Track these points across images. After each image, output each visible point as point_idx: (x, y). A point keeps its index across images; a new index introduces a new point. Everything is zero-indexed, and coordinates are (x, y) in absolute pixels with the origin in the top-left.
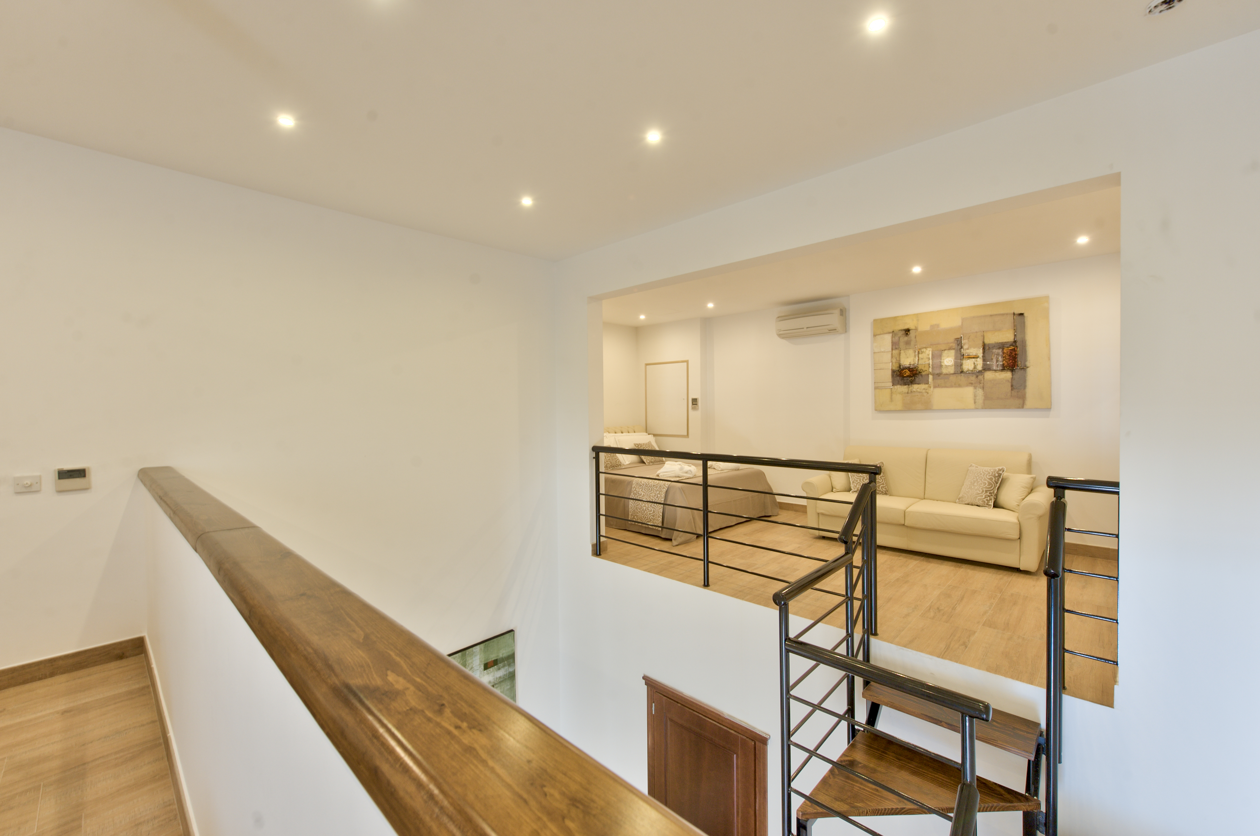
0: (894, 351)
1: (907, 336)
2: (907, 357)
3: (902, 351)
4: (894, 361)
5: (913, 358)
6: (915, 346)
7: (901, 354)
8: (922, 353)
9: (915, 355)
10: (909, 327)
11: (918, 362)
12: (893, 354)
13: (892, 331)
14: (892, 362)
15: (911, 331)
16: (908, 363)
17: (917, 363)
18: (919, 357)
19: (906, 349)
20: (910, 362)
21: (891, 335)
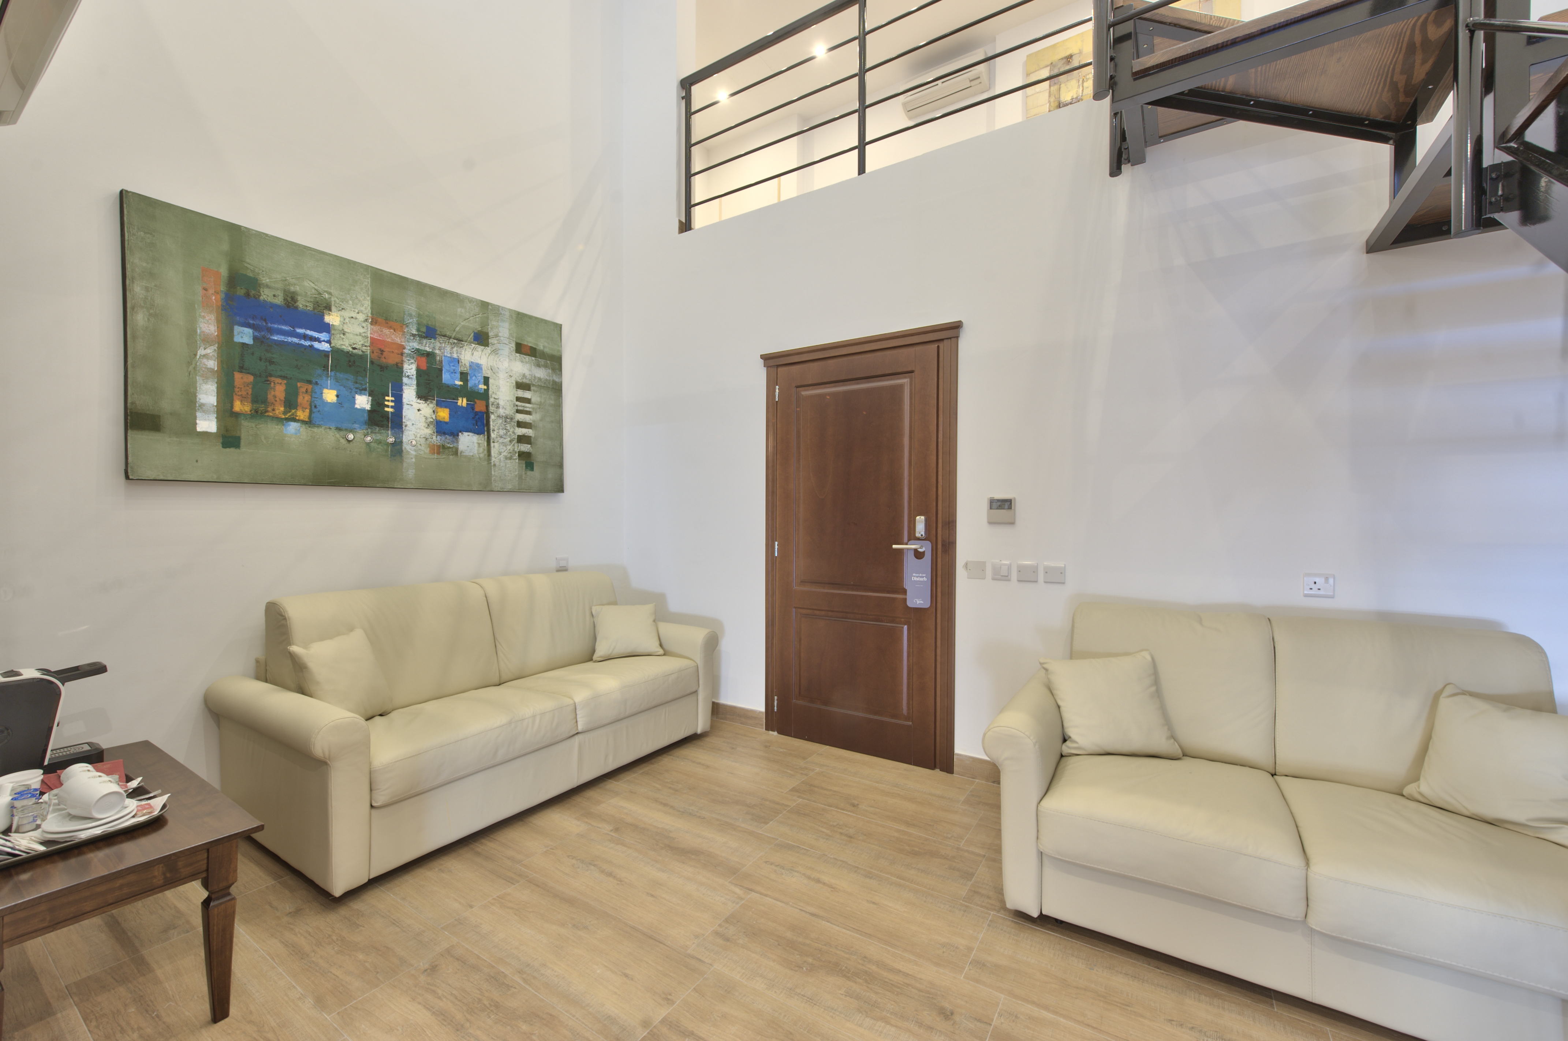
0: (1052, 88)
1: (1069, 65)
2: (1069, 91)
3: (1062, 86)
4: (1052, 99)
5: (1076, 90)
6: (1079, 74)
7: (1062, 89)
8: (1087, 81)
9: (1079, 85)
10: (1072, 53)
11: (1082, 93)
12: (1052, 91)
13: (1050, 63)
14: (1049, 102)
15: (1073, 57)
16: (1070, 98)
17: (1081, 95)
18: (1083, 87)
19: (1068, 81)
20: (1071, 95)
21: (1049, 68)
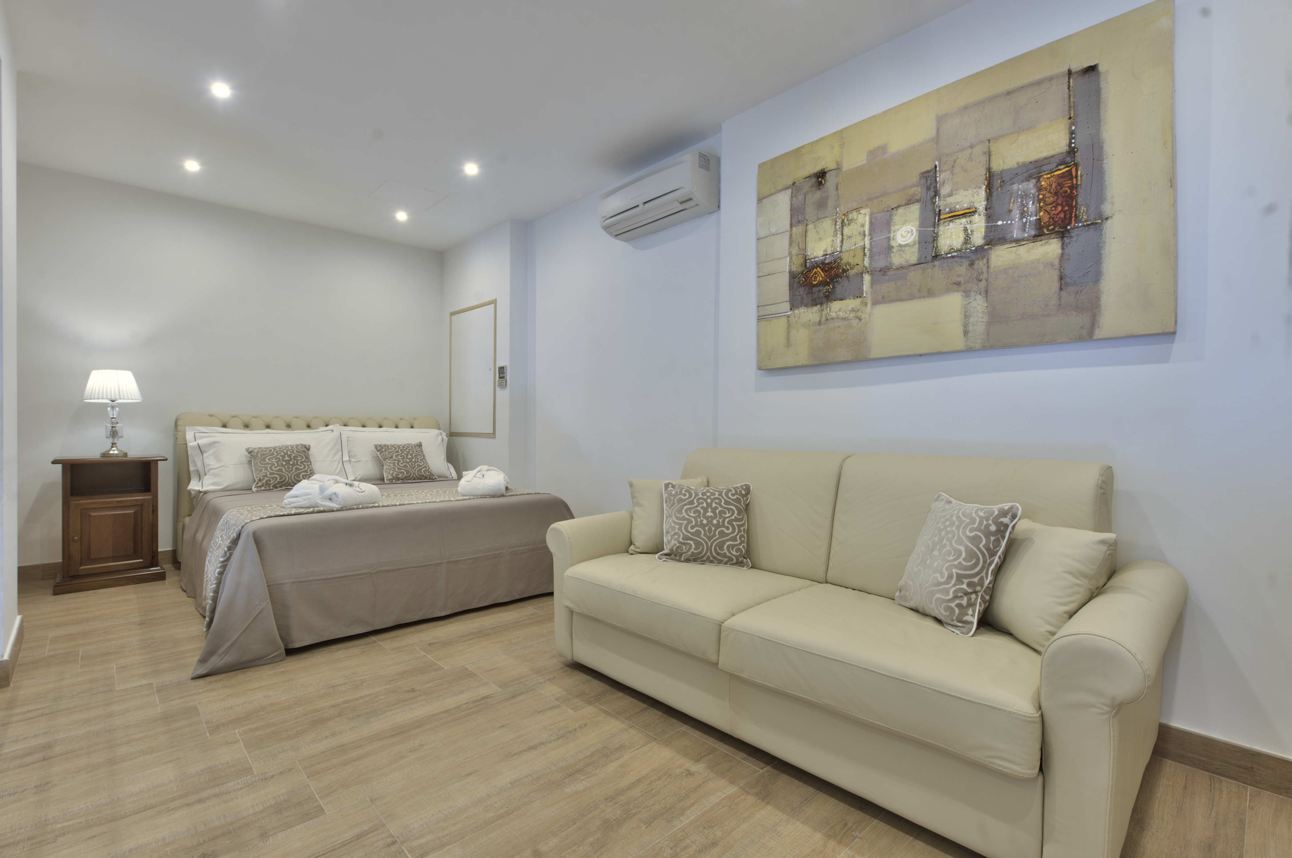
0: (794, 228)
1: (820, 189)
2: (820, 239)
3: (810, 227)
4: (795, 251)
5: (831, 239)
6: (836, 209)
7: (809, 234)
8: (849, 224)
9: (836, 231)
10: (824, 167)
11: (841, 246)
12: (794, 235)
13: (791, 183)
14: (790, 254)
15: (827, 175)
16: (822, 253)
17: (838, 250)
18: (842, 234)
19: (818, 219)
20: (824, 248)
21: (790, 191)
